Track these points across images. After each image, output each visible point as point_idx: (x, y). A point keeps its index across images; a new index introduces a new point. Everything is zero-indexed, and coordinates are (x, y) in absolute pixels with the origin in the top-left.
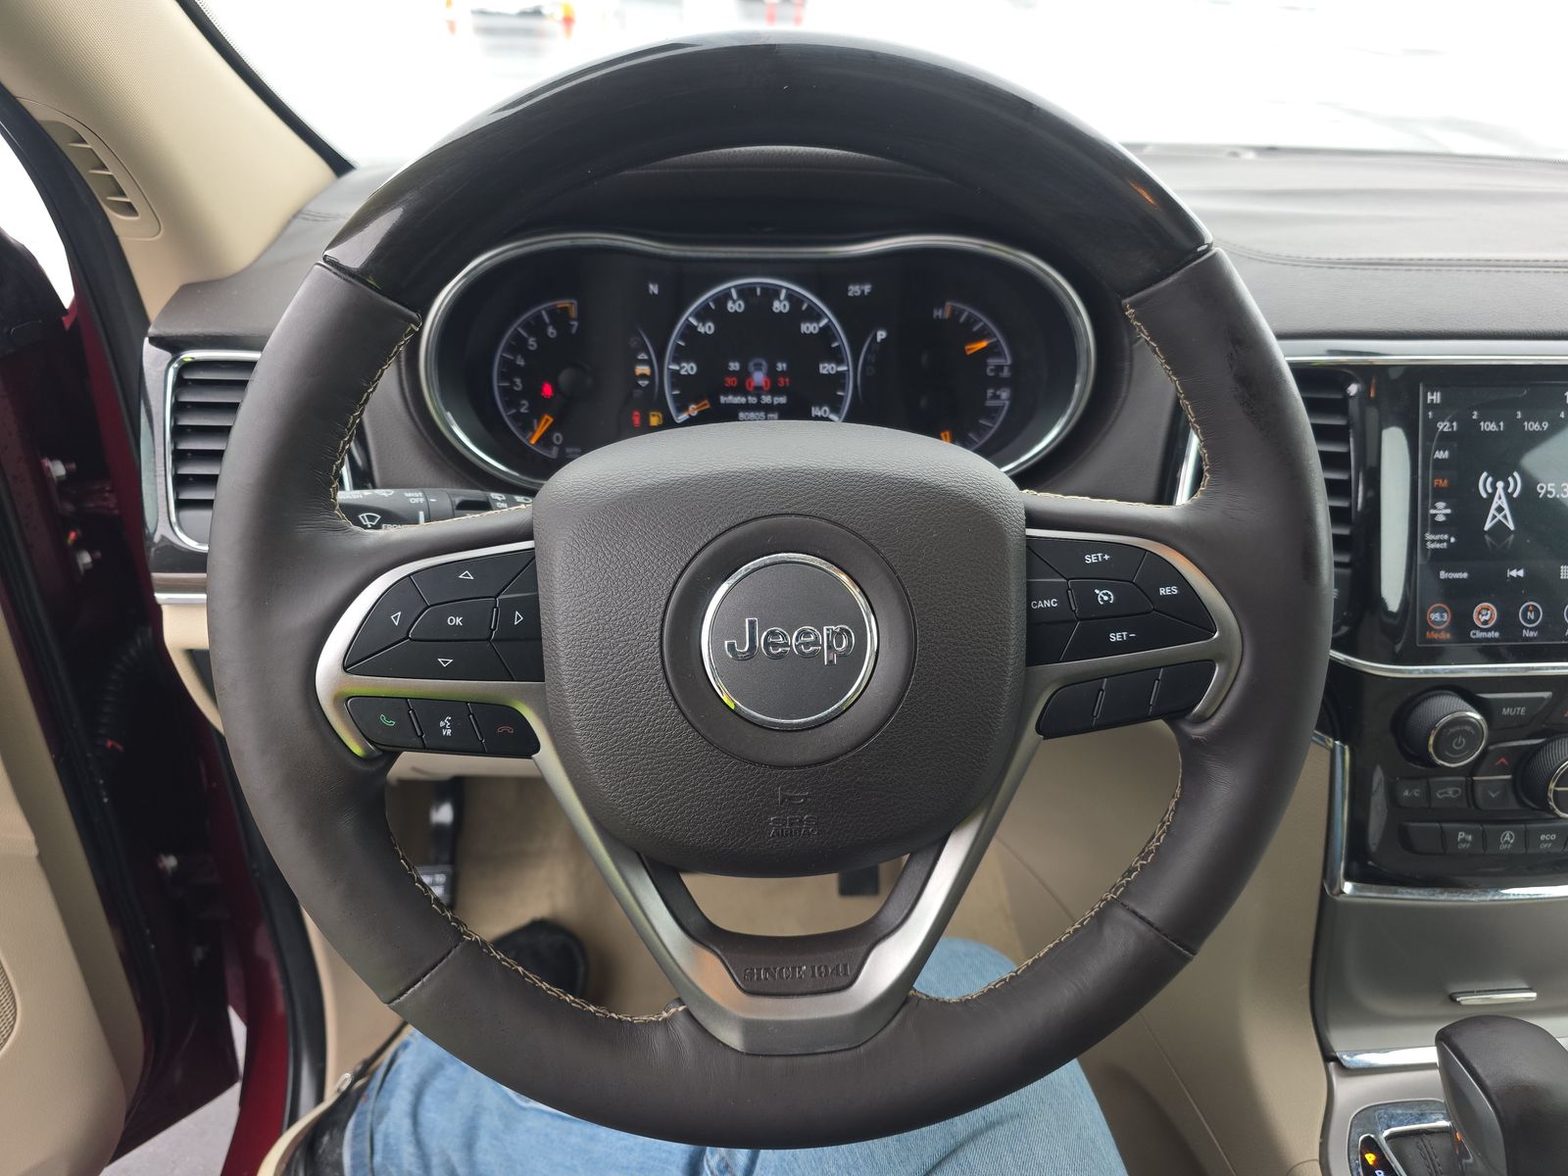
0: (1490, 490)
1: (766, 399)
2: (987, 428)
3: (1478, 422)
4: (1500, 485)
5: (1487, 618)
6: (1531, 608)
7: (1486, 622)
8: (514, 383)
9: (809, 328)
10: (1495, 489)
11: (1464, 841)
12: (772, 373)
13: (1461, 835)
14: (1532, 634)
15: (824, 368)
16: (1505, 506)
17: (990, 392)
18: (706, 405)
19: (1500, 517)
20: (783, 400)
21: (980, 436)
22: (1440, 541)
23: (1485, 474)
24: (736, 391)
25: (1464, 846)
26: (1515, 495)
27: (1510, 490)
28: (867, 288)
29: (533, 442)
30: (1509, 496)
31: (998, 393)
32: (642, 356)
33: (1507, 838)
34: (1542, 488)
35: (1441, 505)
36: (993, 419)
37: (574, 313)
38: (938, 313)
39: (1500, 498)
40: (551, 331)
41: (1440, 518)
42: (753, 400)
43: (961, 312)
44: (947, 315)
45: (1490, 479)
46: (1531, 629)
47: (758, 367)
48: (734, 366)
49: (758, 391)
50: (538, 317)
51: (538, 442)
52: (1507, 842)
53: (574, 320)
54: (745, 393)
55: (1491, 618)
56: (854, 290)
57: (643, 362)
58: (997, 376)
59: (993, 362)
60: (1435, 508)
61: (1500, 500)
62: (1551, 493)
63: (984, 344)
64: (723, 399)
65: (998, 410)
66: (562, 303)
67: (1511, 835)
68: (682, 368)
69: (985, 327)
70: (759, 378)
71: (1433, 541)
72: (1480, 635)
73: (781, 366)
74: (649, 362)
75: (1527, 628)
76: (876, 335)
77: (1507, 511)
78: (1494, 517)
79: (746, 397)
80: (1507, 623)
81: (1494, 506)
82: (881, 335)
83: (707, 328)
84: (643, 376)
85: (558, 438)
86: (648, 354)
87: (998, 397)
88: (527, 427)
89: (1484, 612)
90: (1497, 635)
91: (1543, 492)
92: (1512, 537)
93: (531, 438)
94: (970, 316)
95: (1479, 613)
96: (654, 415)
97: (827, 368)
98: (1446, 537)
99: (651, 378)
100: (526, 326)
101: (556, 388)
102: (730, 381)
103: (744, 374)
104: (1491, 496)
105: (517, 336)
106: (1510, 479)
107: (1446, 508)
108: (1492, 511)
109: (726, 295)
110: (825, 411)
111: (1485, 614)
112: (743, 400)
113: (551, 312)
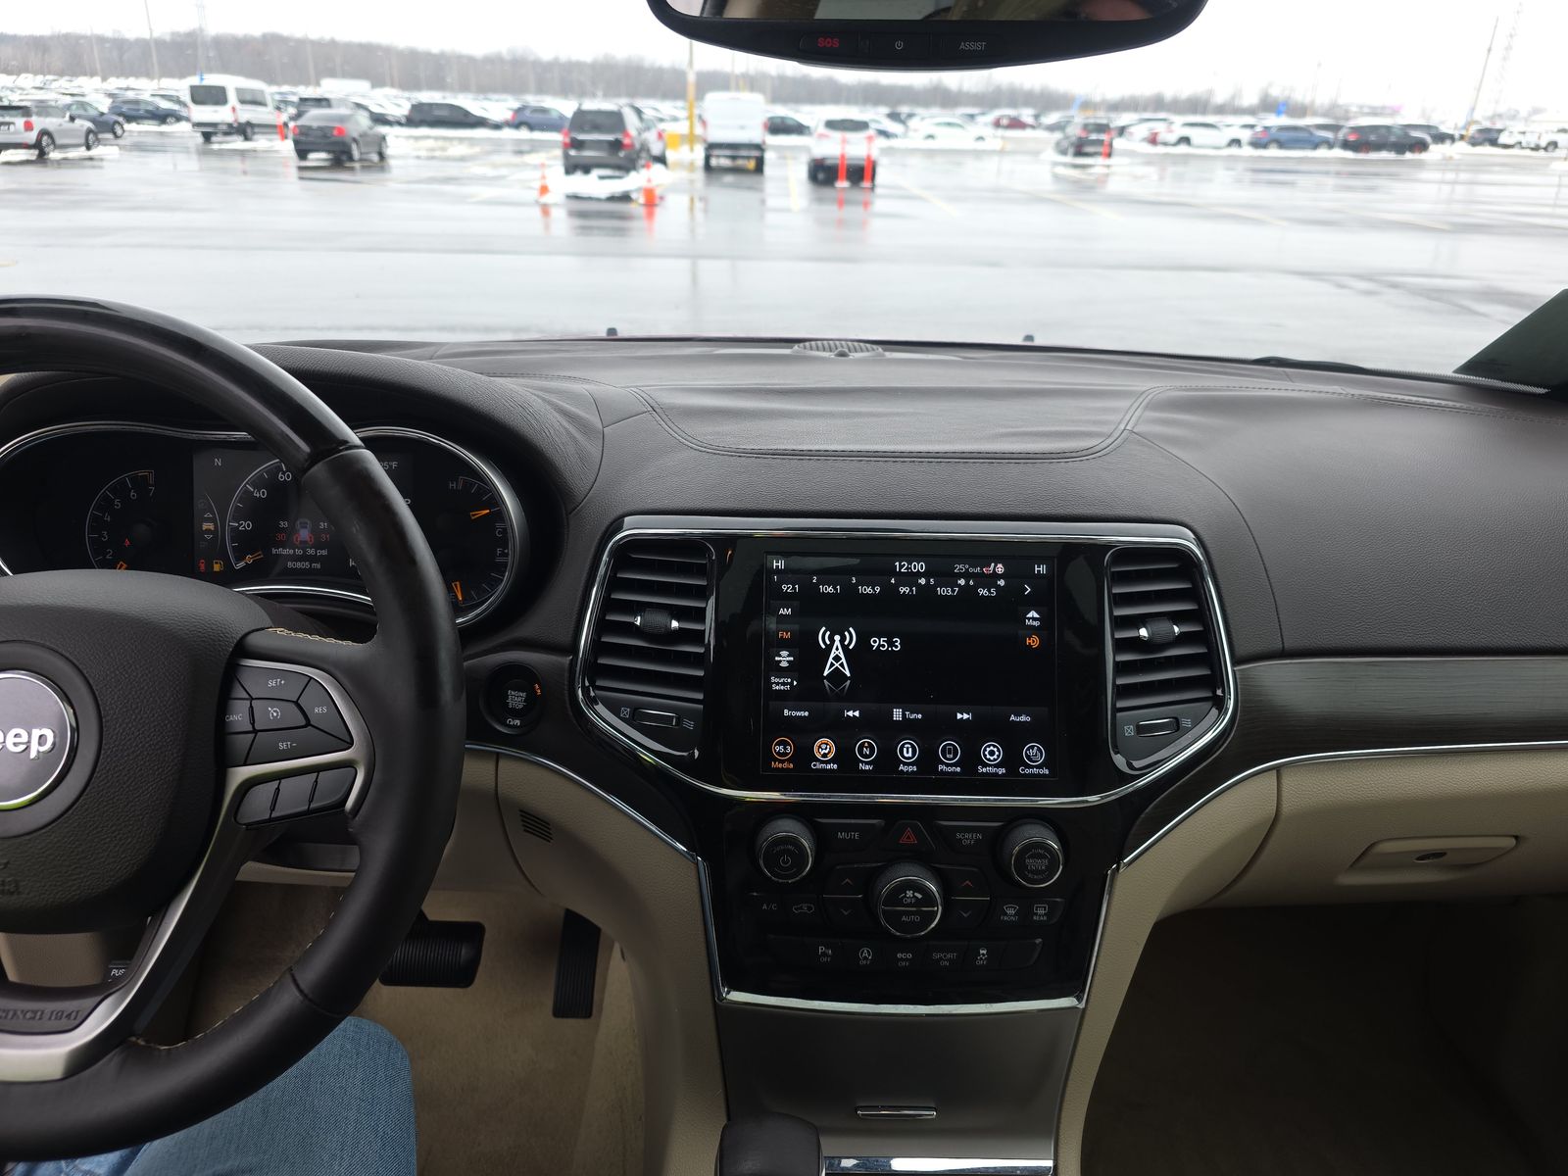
0: (828, 643)
1: (311, 552)
3: (817, 585)
4: (837, 638)
5: (826, 752)
6: (866, 745)
7: (825, 755)
8: (102, 536)
10: (832, 641)
11: (824, 954)
12: (315, 531)
13: (821, 949)
14: (867, 767)
16: (842, 656)
17: (499, 550)
18: (260, 555)
19: (837, 665)
20: (324, 552)
21: (491, 586)
22: (784, 684)
23: (824, 629)
24: (285, 545)
25: (825, 959)
26: (851, 647)
27: (846, 643)
28: (394, 464)
30: (845, 648)
31: (506, 551)
32: (208, 515)
33: (865, 954)
34: (875, 642)
35: (784, 653)
36: (502, 573)
37: (151, 480)
38: (452, 485)
39: (837, 649)
40: (133, 495)
41: (784, 664)
42: (299, 552)
43: (472, 485)
44: (460, 487)
45: (828, 633)
46: (867, 763)
47: (304, 526)
48: (284, 524)
49: (304, 545)
50: (123, 483)
52: (865, 958)
53: (152, 485)
54: (293, 547)
55: (829, 752)
57: (208, 520)
59: (500, 525)
60: (780, 656)
61: (837, 651)
62: (883, 646)
64: (274, 551)
65: (505, 565)
66: (142, 473)
67: (868, 952)
68: (240, 525)
69: (492, 496)
70: (304, 534)
71: (777, 684)
72: (820, 766)
73: (323, 525)
74: (212, 520)
75: (862, 762)
77: (843, 660)
78: (832, 665)
79: (294, 550)
80: (844, 756)
81: (832, 655)
83: (262, 494)
84: (208, 531)
86: (213, 513)
87: (507, 555)
89: (824, 746)
90: (835, 766)
91: (876, 645)
92: (849, 681)
94: (480, 488)
95: (820, 747)
96: (216, 563)
98: (789, 680)
99: (214, 532)
100: (113, 490)
102: (280, 537)
103: (292, 530)
104: (829, 648)
105: (105, 498)
106: (846, 633)
107: (788, 656)
108: (830, 660)
111: (824, 748)
112: (291, 552)
113: (134, 479)
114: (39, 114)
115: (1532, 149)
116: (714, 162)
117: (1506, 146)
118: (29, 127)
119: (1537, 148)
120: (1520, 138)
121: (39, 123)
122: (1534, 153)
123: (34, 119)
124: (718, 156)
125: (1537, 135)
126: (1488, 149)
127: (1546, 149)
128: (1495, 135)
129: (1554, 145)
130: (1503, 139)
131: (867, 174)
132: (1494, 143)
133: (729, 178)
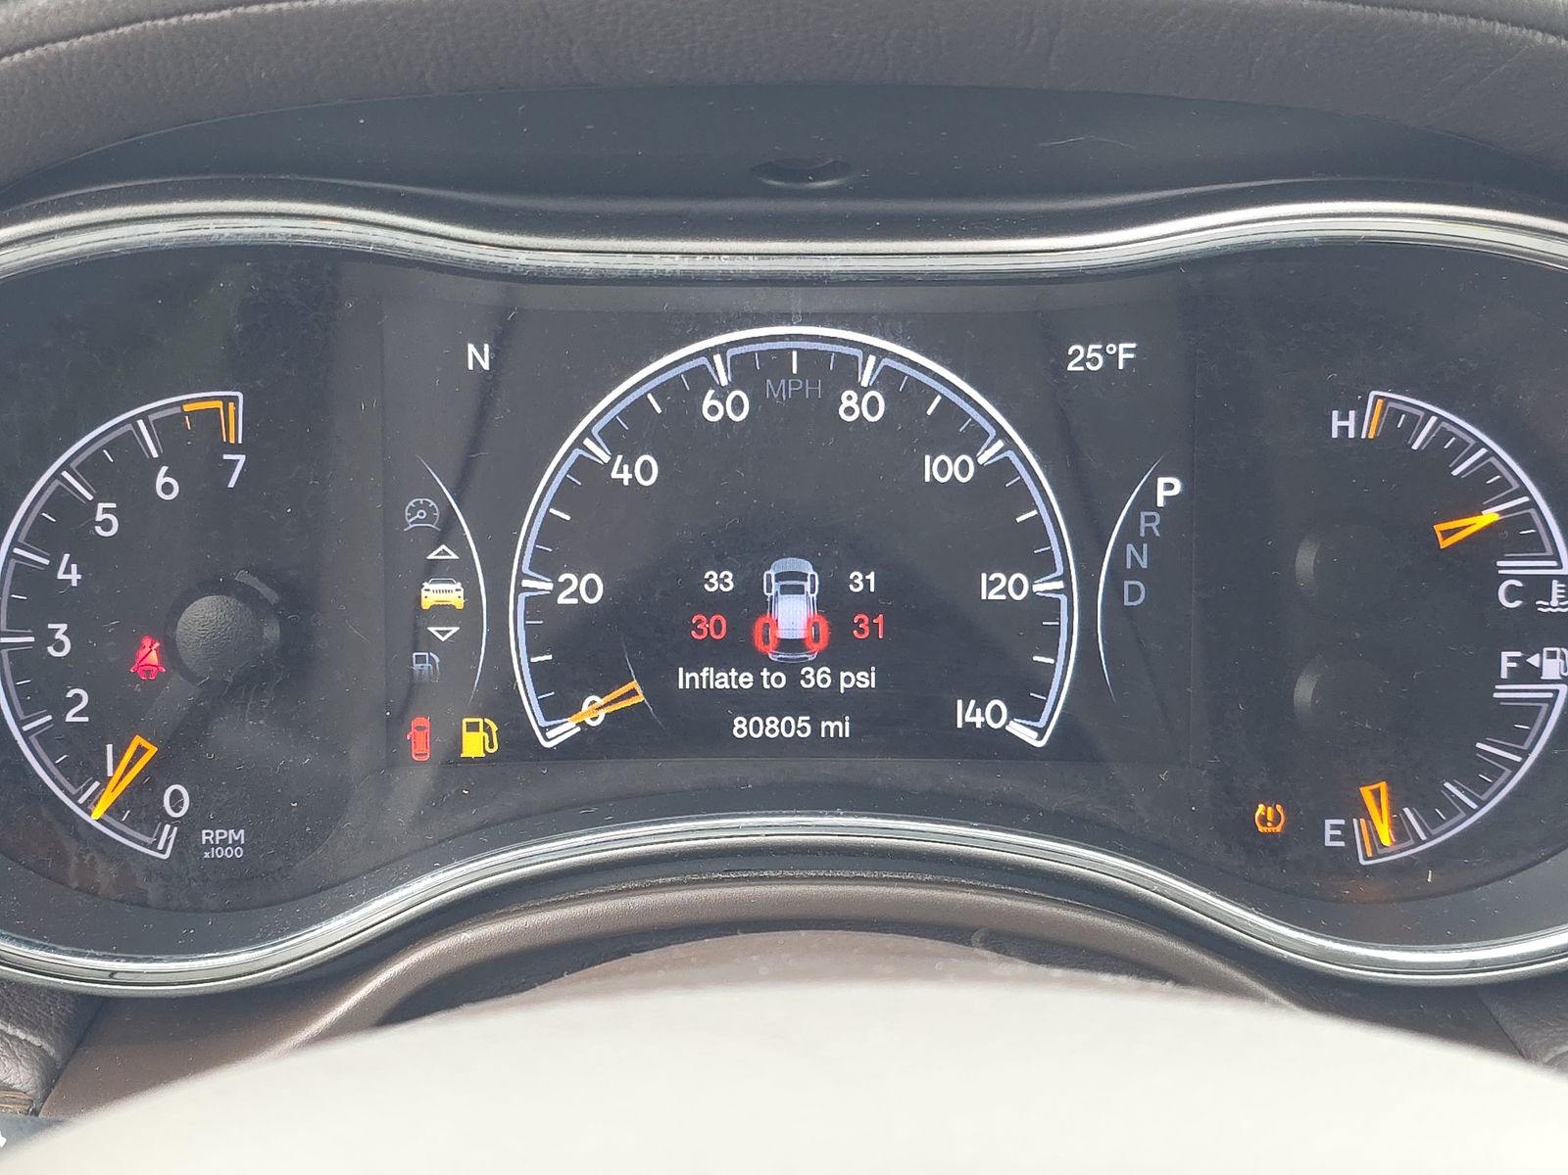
1: (817, 678)
2: (1497, 769)
8: (49, 637)
9: (942, 469)
12: (832, 603)
15: (991, 585)
17: (1507, 661)
18: (633, 693)
20: (865, 680)
21: (1477, 788)
24: (722, 655)
28: (1124, 351)
29: (98, 812)
31: (1534, 660)
32: (443, 554)
36: (1518, 741)
37: (235, 431)
38: (1341, 425)
40: (165, 484)
42: (773, 680)
43: (1414, 423)
44: (1369, 430)
47: (792, 584)
48: (719, 581)
49: (791, 653)
50: (127, 443)
51: (115, 810)
53: (236, 449)
54: (754, 662)
56: (1085, 357)
57: (443, 572)
58: (1529, 609)
59: (1514, 568)
63: (1490, 516)
64: (684, 679)
65: (1529, 712)
66: (197, 401)
68: (560, 587)
69: (1486, 468)
70: (793, 615)
73: (860, 581)
74: (460, 572)
76: (1151, 490)
79: (757, 672)
82: (1168, 488)
83: (641, 471)
84: (443, 613)
85: (176, 797)
86: (461, 546)
87: (1534, 675)
88: (85, 769)
93: (94, 799)
94: (1441, 435)
96: (472, 727)
97: (998, 587)
99: (466, 617)
100: (91, 468)
101: (169, 649)
102: (707, 627)
103: (751, 604)
105: (61, 501)
109: (701, 379)
110: (996, 714)
112: (746, 680)
113: (165, 428)
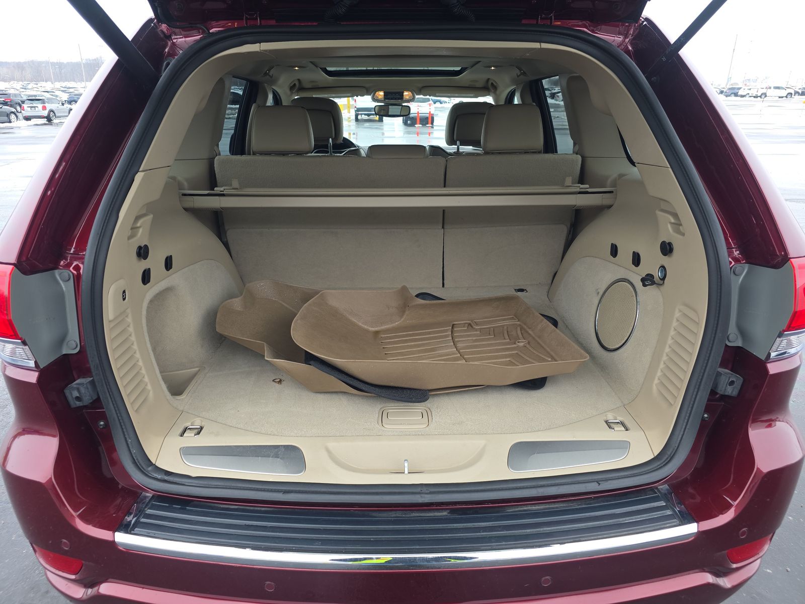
114: (48, 103)
115: (754, 97)
116: (359, 117)
117: (742, 96)
118: (44, 108)
119: (756, 97)
120: (749, 92)
121: (49, 107)
122: (755, 99)
123: (46, 105)
124: (361, 114)
125: (756, 90)
126: (733, 98)
127: (760, 97)
128: (736, 91)
129: (765, 95)
130: (741, 92)
131: (430, 120)
132: (736, 95)
133: (367, 124)
